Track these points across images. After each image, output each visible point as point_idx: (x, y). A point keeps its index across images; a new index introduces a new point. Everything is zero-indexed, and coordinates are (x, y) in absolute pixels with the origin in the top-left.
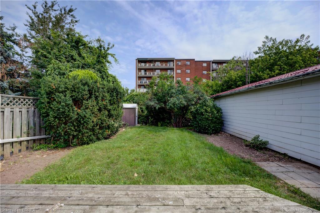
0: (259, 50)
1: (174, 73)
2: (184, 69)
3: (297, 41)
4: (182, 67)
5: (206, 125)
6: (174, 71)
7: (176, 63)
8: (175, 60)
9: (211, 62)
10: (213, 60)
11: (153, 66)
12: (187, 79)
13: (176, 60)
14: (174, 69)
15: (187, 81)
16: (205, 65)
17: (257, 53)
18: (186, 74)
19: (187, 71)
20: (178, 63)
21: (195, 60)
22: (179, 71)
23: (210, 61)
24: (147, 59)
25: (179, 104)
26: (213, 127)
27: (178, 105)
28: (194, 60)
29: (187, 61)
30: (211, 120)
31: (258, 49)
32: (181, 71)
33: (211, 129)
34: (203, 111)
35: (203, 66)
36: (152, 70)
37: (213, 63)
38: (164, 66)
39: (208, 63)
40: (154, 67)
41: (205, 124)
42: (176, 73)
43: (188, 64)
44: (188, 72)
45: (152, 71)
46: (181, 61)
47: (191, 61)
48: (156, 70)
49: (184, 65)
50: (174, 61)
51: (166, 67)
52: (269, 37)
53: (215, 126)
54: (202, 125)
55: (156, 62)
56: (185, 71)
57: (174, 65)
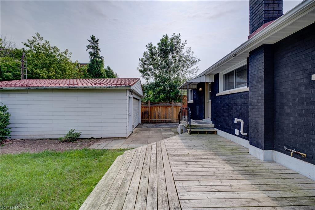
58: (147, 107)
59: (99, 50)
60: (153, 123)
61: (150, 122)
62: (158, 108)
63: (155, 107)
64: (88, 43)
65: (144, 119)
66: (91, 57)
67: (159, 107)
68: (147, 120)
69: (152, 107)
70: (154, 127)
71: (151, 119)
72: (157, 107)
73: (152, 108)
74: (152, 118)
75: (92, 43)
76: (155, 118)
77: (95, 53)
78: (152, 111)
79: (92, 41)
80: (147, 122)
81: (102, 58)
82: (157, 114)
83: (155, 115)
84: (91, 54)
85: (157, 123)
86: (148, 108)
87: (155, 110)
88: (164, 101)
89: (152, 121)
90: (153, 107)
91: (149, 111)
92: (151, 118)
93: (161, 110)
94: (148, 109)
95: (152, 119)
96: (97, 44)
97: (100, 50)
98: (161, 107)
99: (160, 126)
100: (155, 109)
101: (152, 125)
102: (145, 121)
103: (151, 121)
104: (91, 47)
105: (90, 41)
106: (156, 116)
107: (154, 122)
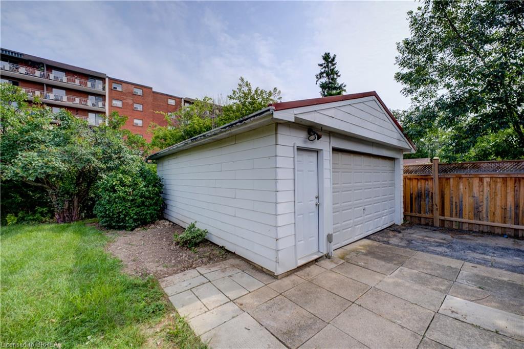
0: (233, 94)
1: (104, 105)
2: (130, 102)
3: (270, 94)
4: (125, 97)
5: (122, 212)
6: (104, 100)
7: (110, 85)
8: (107, 80)
9: (183, 100)
10: (186, 98)
11: (42, 76)
12: (136, 121)
13: (110, 79)
14: (105, 96)
15: (136, 126)
16: (172, 102)
17: (231, 98)
18: (135, 112)
19: (135, 105)
20: (114, 85)
21: (153, 90)
22: (118, 104)
23: (181, 99)
24: (21, 55)
25: (42, 169)
26: (136, 214)
27: (39, 171)
28: (151, 88)
29: (135, 87)
30: (132, 200)
31: (232, 92)
32: (123, 103)
33: (131, 218)
34: (114, 184)
35: (169, 103)
36: (39, 87)
37: (186, 101)
38: (77, 83)
39: (178, 100)
40: (44, 80)
41: (119, 209)
42: (111, 106)
43: (139, 94)
44: (139, 109)
45: (38, 89)
46: (123, 84)
47: (144, 89)
48: (54, 89)
49: (129, 93)
50: (105, 79)
51: (83, 88)
52: (245, 81)
53: (140, 212)
54: (113, 212)
55: (53, 71)
56: (132, 105)
57: (104, 89)
58: (426, 178)
59: (337, 74)
60: (450, 230)
61: (437, 224)
62: (476, 182)
63: (460, 178)
64: (319, 70)
65: (418, 215)
66: (324, 92)
67: (481, 180)
68: (426, 218)
69: (448, 179)
70: (439, 249)
71: (442, 218)
72: (468, 179)
73: (448, 184)
74: (447, 212)
75: (325, 67)
76: (461, 216)
77: (330, 83)
78: (447, 192)
79: (324, 64)
80: (428, 225)
81: (341, 88)
82: (467, 202)
83: (461, 206)
84: (323, 86)
85: (470, 232)
86: (430, 183)
87: (458, 189)
88: (503, 157)
89: (446, 223)
90: (452, 180)
91: (436, 191)
92: (443, 214)
93: (486, 189)
94: (433, 186)
95: (447, 218)
96: (333, 65)
97: (339, 75)
98: (486, 180)
99: (469, 248)
100: (458, 185)
101: (438, 237)
102: (420, 218)
103: (443, 221)
104: (325, 75)
105: (321, 65)
106: (467, 209)
107: (454, 227)
